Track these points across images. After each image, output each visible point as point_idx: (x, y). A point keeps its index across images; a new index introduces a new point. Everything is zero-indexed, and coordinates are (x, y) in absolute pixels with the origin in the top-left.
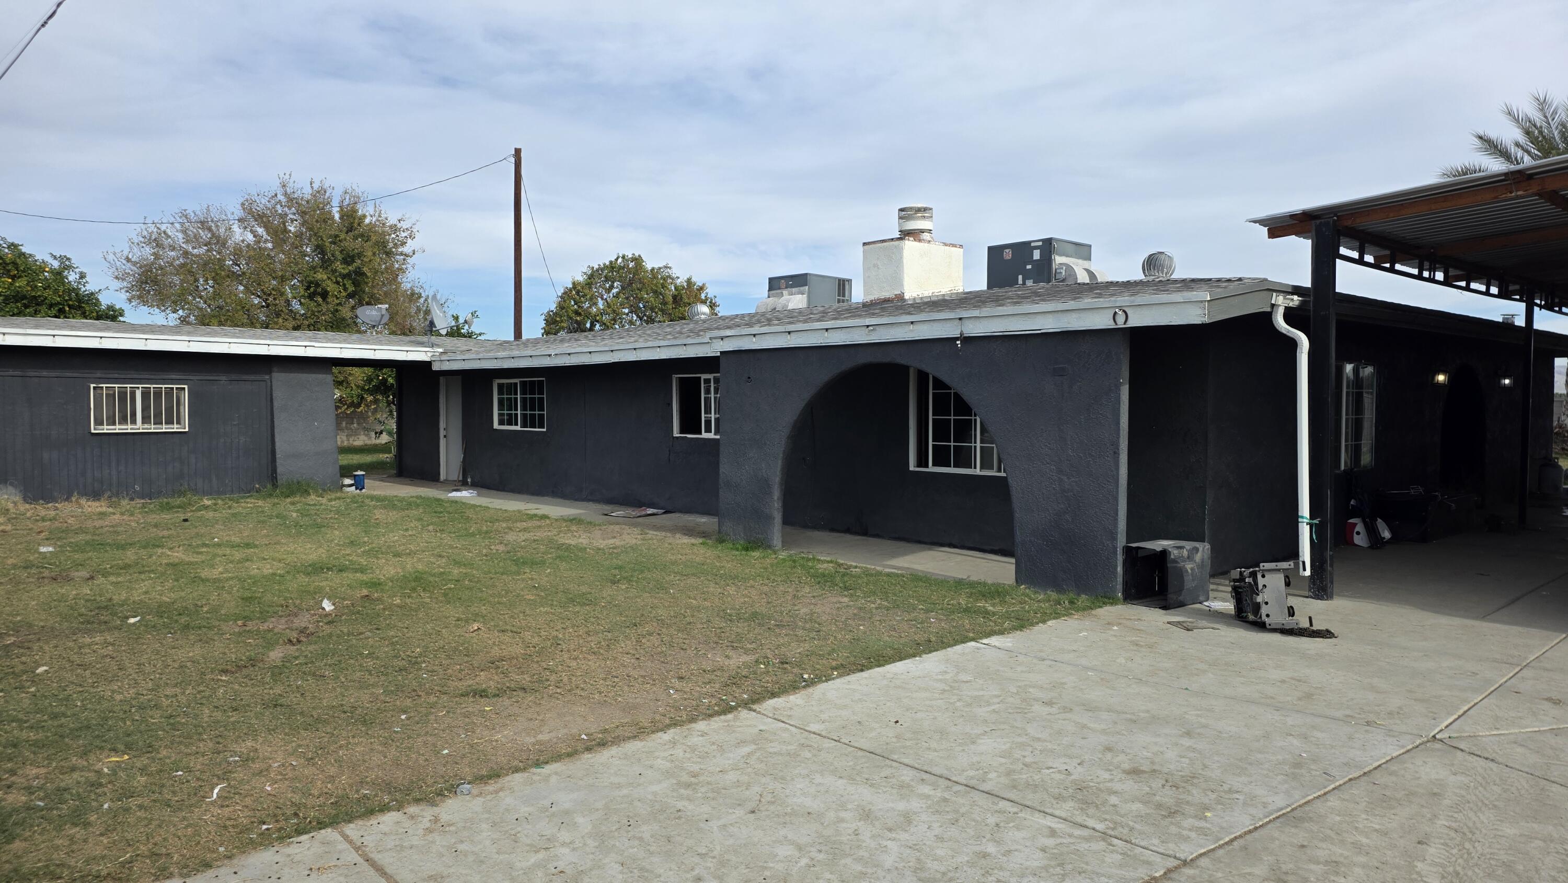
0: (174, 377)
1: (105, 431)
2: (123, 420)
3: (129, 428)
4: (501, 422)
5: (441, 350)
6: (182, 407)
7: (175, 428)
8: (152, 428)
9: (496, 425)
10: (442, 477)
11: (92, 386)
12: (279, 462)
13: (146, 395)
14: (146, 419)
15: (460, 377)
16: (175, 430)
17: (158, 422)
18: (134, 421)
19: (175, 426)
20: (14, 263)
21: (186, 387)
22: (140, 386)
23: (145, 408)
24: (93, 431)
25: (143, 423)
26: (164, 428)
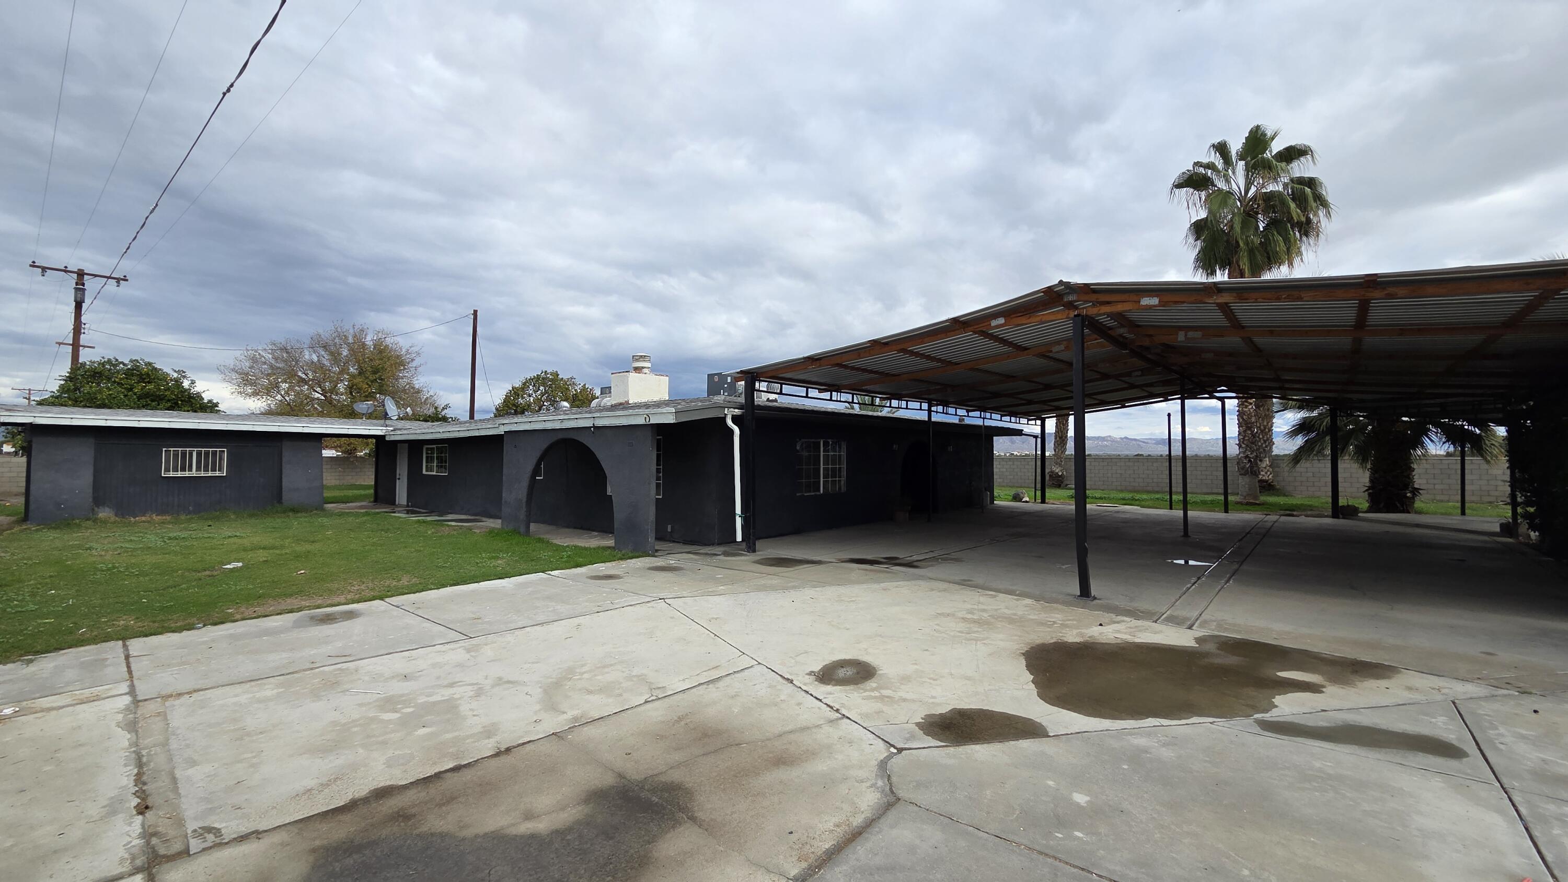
0: (218, 444)
1: (171, 475)
2: (183, 469)
3: (187, 474)
4: (426, 471)
5: (392, 429)
6: (222, 461)
7: (217, 474)
8: (202, 474)
9: (424, 472)
10: (397, 503)
11: (164, 449)
12: (284, 493)
13: (199, 454)
14: (198, 469)
15: (407, 445)
16: (217, 475)
17: (206, 470)
18: (190, 469)
19: (217, 472)
20: (148, 374)
21: (225, 450)
22: (195, 449)
23: (199, 462)
24: (163, 475)
25: (196, 471)
26: (210, 474)
